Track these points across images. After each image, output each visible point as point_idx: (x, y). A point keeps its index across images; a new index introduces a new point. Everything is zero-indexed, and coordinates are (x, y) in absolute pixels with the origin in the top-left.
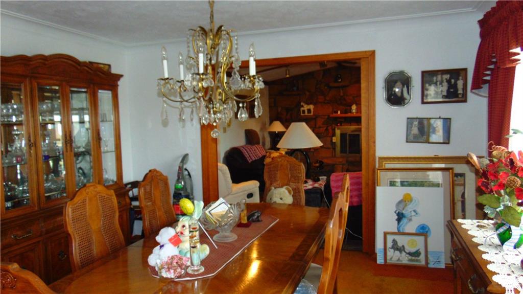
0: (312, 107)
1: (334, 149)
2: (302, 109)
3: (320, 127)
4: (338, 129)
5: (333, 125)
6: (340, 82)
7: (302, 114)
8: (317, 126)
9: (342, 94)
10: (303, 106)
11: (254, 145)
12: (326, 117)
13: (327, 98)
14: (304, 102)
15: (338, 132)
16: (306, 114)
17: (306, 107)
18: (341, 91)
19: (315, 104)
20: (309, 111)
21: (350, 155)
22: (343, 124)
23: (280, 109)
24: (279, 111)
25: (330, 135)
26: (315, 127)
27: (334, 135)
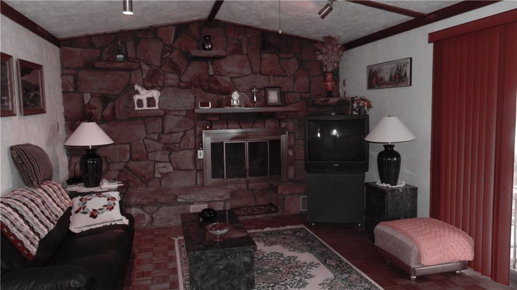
0: (155, 94)
1: (201, 171)
2: (136, 97)
3: (172, 133)
4: (207, 135)
5: (198, 129)
6: (210, 49)
7: (137, 108)
8: (167, 130)
9: (211, 72)
10: (137, 93)
11: (39, 185)
12: (184, 113)
13: (185, 79)
14: (139, 85)
15: (207, 140)
16: (145, 107)
17: (143, 95)
18: (211, 67)
19: (161, 89)
20: (151, 101)
21: (230, 180)
22: (214, 127)
23: (87, 98)
24: (86, 102)
25: (192, 145)
26: (163, 132)
27: (199, 145)
